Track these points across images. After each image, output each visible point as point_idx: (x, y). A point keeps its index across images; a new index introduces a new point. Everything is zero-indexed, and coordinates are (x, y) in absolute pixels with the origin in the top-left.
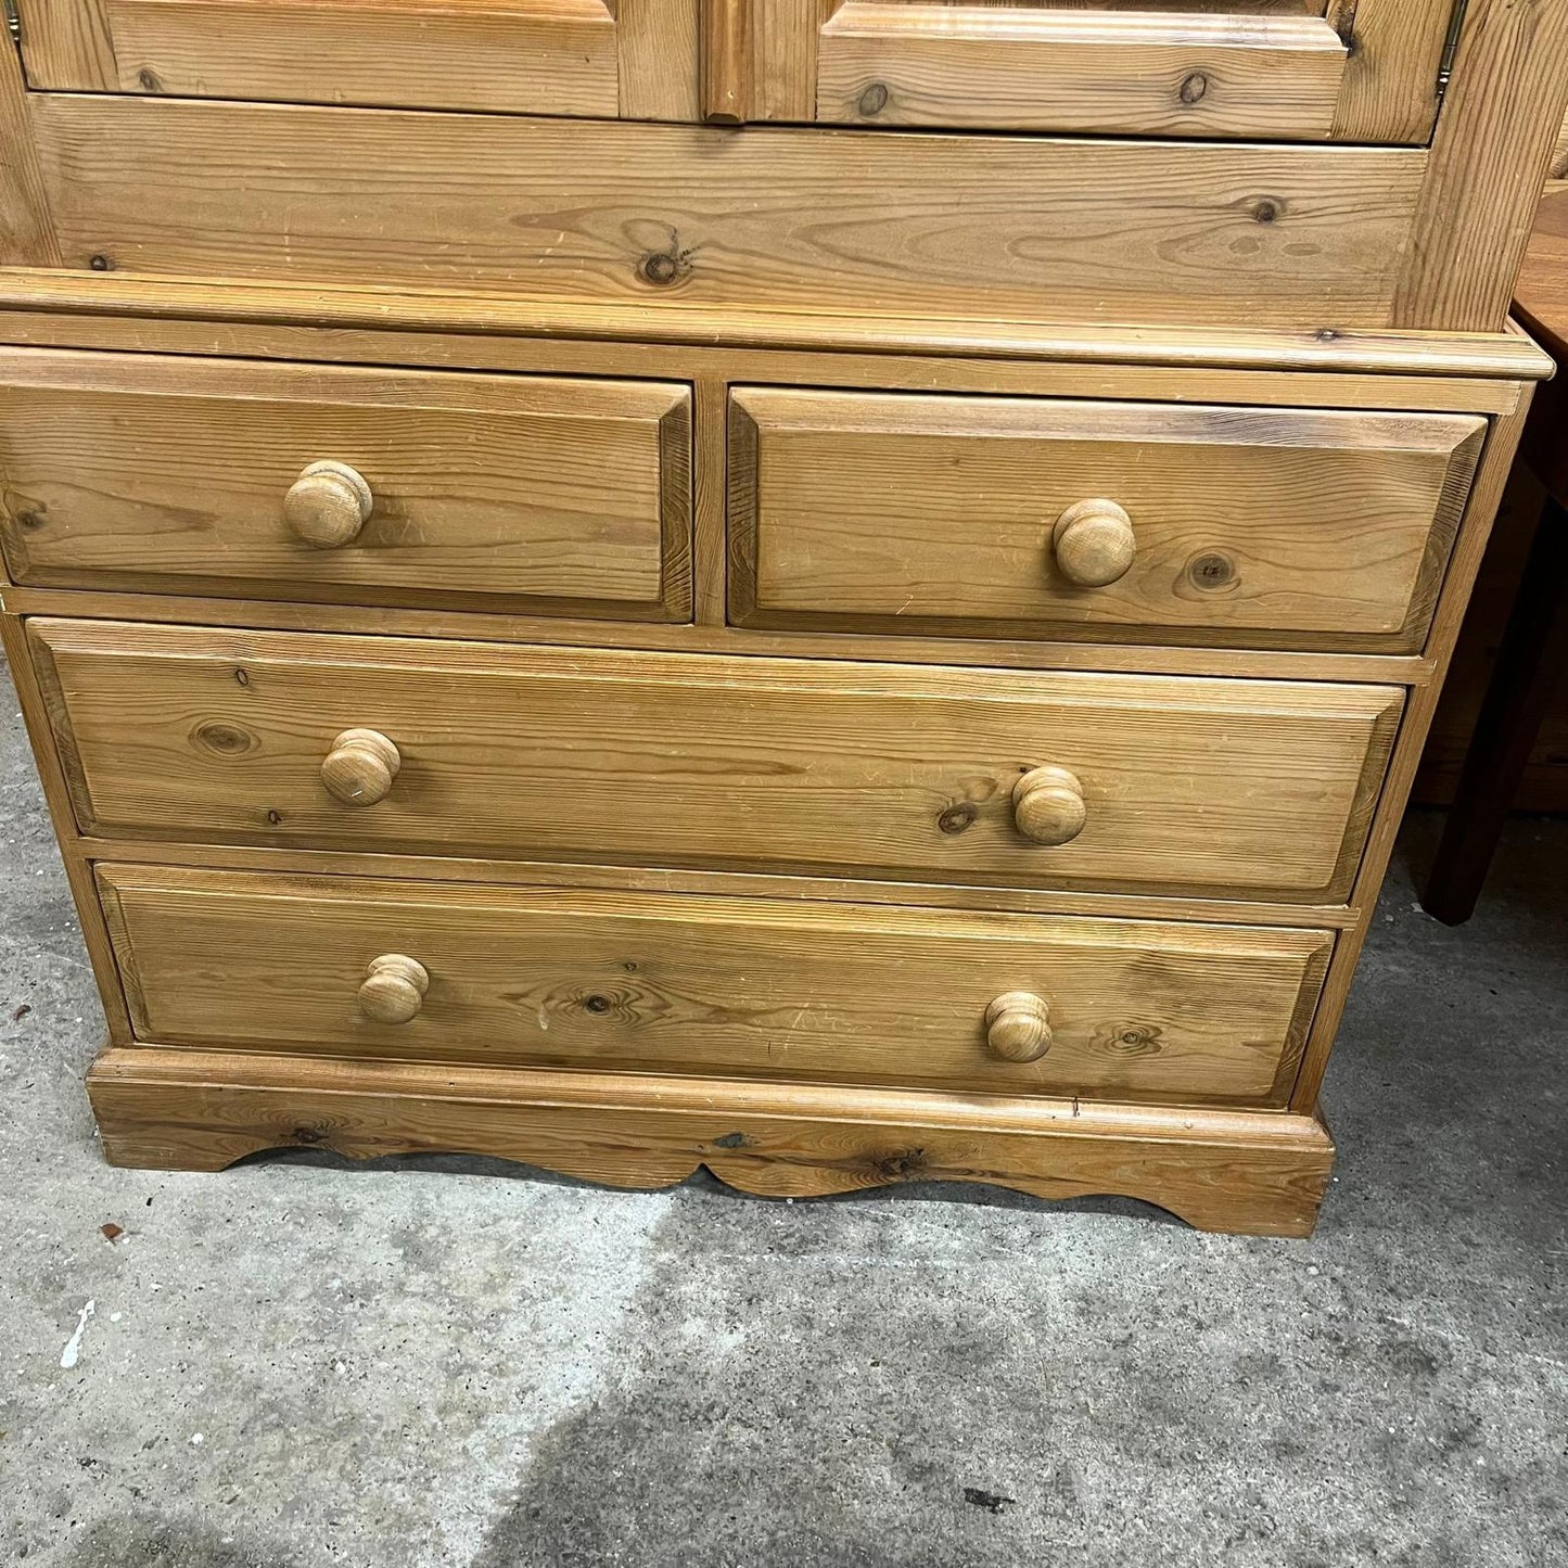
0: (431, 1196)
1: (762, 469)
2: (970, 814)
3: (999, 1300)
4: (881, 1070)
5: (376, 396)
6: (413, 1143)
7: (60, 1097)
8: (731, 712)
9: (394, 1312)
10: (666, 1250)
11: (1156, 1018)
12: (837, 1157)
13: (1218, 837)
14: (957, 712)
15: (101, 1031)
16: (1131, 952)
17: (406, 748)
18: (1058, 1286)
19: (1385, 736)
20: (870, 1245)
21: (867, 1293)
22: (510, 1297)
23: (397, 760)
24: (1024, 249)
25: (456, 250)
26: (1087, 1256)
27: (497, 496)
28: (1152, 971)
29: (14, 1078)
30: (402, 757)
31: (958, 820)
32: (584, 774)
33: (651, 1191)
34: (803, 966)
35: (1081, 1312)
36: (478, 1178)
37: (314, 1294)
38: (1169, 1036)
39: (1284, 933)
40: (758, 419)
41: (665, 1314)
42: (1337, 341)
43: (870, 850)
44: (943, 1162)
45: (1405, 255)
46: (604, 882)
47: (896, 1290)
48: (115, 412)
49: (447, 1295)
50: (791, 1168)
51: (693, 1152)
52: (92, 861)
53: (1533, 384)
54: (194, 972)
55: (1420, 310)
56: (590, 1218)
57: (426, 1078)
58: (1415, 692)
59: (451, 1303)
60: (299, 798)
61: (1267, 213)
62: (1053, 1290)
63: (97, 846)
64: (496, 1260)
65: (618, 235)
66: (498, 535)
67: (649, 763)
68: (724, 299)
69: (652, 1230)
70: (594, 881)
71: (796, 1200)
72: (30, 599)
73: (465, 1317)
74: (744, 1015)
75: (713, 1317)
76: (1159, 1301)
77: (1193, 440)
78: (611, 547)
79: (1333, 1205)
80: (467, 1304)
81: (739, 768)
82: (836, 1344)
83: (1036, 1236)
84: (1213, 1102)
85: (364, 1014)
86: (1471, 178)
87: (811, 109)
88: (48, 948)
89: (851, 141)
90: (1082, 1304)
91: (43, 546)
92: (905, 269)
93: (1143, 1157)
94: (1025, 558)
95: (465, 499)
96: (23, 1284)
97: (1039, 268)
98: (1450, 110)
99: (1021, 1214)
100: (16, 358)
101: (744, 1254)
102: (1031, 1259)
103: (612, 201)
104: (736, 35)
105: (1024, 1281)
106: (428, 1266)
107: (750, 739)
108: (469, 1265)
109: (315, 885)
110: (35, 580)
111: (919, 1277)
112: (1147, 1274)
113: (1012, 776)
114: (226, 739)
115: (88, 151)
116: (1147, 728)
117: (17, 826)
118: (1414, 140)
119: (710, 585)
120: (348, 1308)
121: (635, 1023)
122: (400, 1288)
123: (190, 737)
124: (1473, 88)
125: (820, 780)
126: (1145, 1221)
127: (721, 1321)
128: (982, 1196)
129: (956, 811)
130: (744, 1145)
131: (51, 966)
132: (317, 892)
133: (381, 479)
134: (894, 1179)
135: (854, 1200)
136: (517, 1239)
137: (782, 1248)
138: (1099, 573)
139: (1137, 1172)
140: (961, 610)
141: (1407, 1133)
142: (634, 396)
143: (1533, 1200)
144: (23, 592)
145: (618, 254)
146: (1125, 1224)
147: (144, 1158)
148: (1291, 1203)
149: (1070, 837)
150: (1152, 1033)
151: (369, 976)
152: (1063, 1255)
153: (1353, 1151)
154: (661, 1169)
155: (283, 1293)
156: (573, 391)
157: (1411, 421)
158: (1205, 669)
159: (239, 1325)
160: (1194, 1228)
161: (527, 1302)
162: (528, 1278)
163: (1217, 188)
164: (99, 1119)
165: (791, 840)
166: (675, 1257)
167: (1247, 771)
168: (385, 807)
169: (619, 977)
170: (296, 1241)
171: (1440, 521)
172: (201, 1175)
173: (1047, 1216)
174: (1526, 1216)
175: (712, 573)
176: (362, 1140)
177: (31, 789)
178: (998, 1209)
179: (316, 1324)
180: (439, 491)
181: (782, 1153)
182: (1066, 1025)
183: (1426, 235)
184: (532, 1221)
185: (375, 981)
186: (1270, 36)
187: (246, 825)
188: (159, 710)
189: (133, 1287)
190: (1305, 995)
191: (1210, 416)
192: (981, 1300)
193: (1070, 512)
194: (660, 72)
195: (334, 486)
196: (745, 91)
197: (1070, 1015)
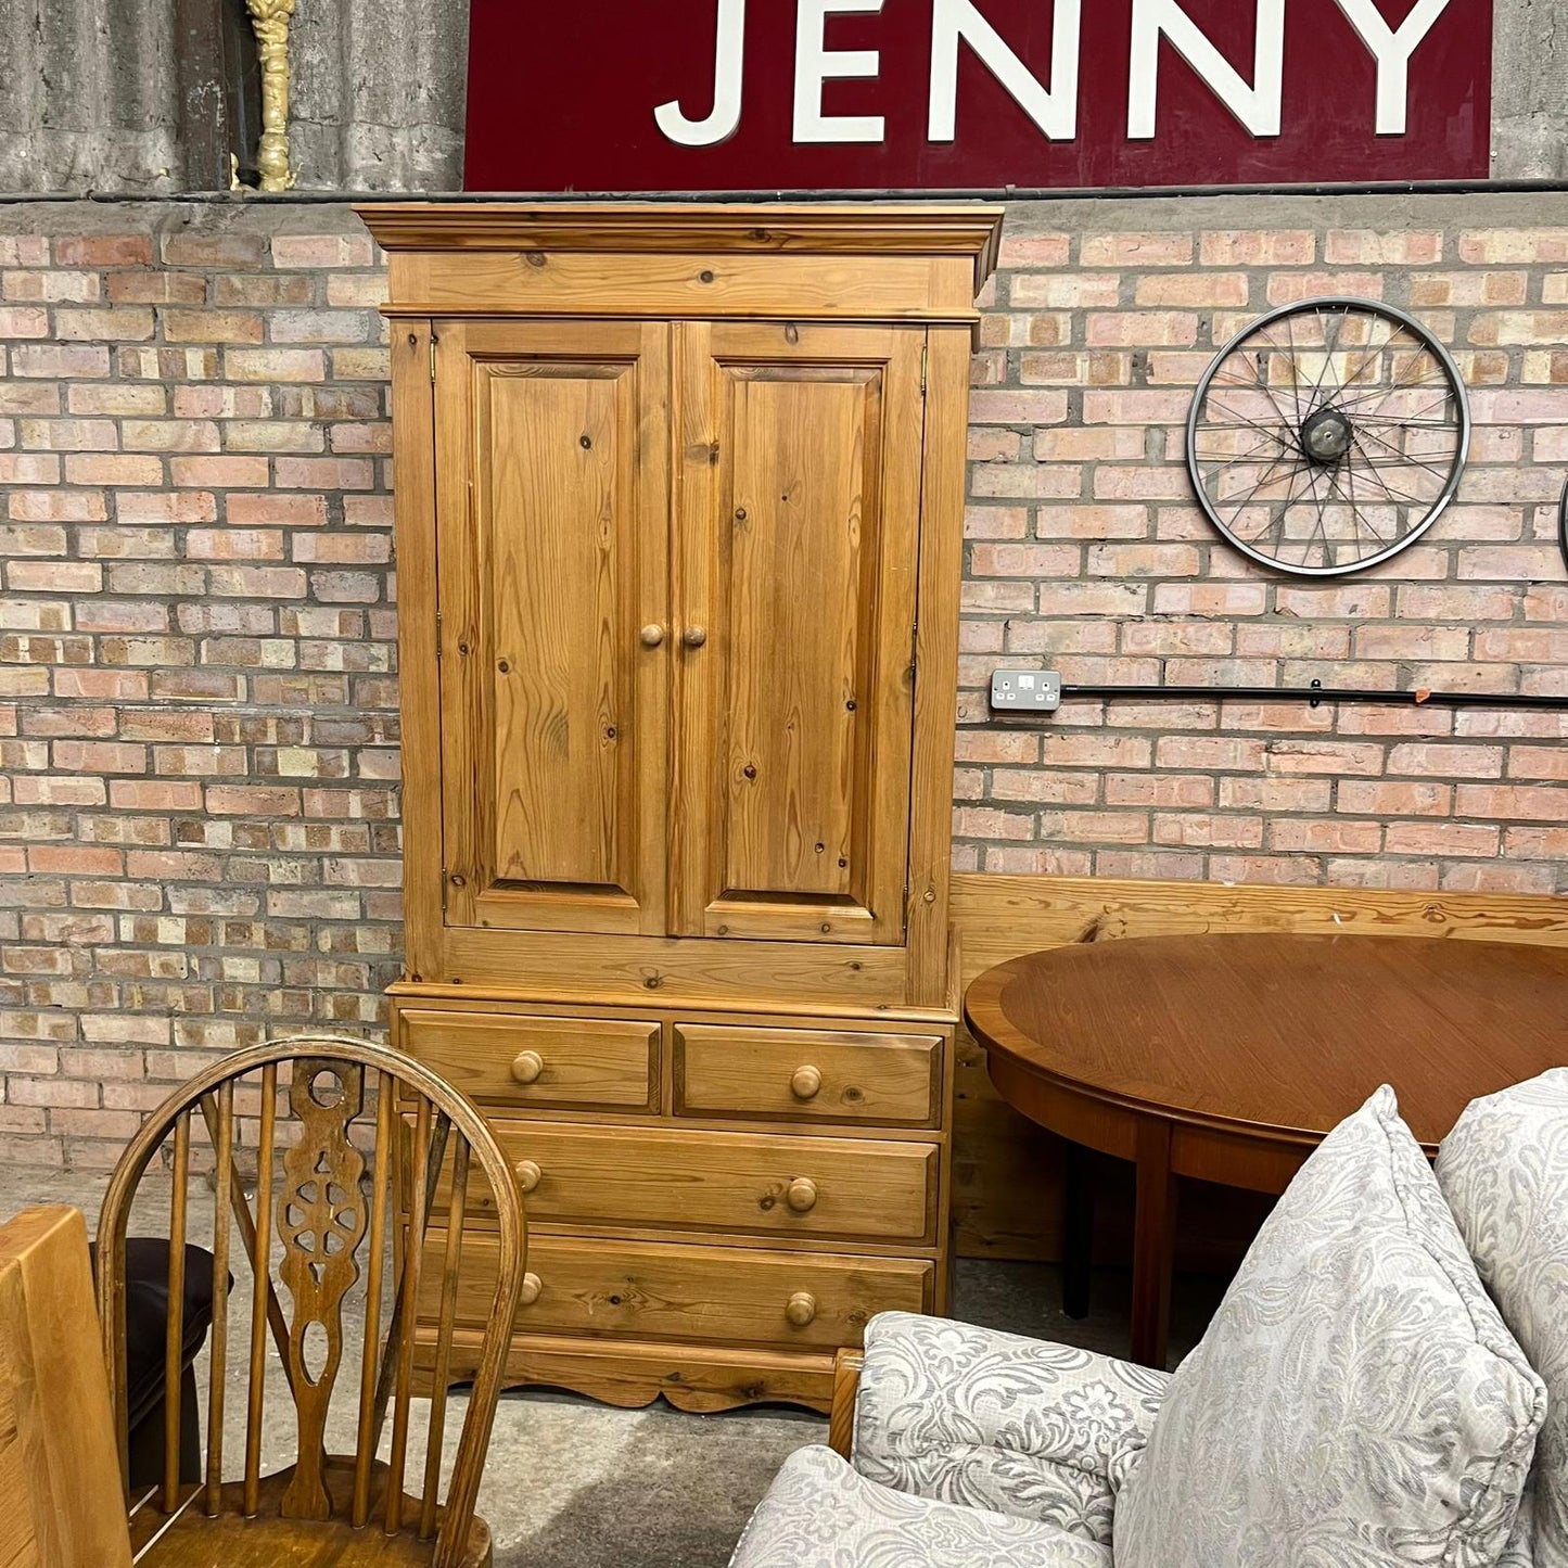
1: (686, 1054)
2: (773, 1201)
5: (549, 1027)
6: (527, 1379)
8: (674, 1153)
10: (641, 1432)
11: (863, 1307)
12: (724, 1387)
13: (874, 1212)
14: (764, 1153)
17: (543, 1169)
20: (738, 1433)
21: (733, 1449)
22: (566, 1445)
23: (539, 1175)
24: (778, 977)
25: (583, 977)
27: (591, 1064)
28: (857, 1281)
30: (542, 1173)
31: (768, 1203)
32: (617, 1182)
33: (636, 1409)
34: (705, 1278)
39: (911, 1261)
40: (684, 1035)
41: (637, 1453)
42: (886, 1010)
43: (733, 1219)
44: (774, 1389)
45: (906, 981)
47: (747, 1449)
48: (455, 1033)
49: (537, 1444)
50: (703, 1394)
51: (656, 1385)
53: (955, 1026)
55: (914, 999)
57: (536, 1342)
58: (941, 1146)
59: (539, 1446)
61: (857, 967)
64: (561, 1433)
65: (638, 972)
66: (587, 1079)
67: (639, 1176)
69: (635, 1425)
71: (706, 1415)
73: (545, 1451)
74: (681, 1306)
75: (659, 1455)
77: (839, 1044)
78: (629, 1084)
80: (546, 1447)
82: (714, 1466)
86: (921, 957)
87: (703, 933)
89: (716, 943)
94: (785, 1089)
95: (577, 1065)
98: (910, 935)
101: (677, 1434)
103: (636, 961)
104: (677, 912)
108: (549, 1434)
111: (759, 1444)
113: (788, 1182)
115: (461, 945)
116: (840, 1160)
118: (900, 945)
119: (667, 1099)
121: (632, 1311)
124: (916, 929)
125: (711, 1185)
127: (663, 1456)
129: (767, 1199)
130: (679, 1380)
133: (547, 1057)
134: (751, 1401)
136: (571, 1426)
137: (696, 1433)
138: (809, 1093)
140: (762, 1109)
142: (640, 1027)
145: (639, 978)
149: (810, 1210)
150: (862, 1316)
154: (642, 1396)
156: (619, 1025)
158: (858, 1135)
161: (574, 1447)
162: (575, 1439)
163: (839, 959)
165: (700, 1214)
166: (644, 1434)
167: (881, 1180)
168: (533, 1197)
169: (625, 1285)
175: (668, 1094)
180: (568, 1062)
181: (698, 1385)
182: (822, 1309)
183: (911, 975)
186: (848, 913)
187: (472, 1207)
190: (926, 1293)
191: (844, 1035)
193: (797, 1070)
194: (653, 921)
195: (530, 1060)
196: (681, 927)
197: (825, 1305)
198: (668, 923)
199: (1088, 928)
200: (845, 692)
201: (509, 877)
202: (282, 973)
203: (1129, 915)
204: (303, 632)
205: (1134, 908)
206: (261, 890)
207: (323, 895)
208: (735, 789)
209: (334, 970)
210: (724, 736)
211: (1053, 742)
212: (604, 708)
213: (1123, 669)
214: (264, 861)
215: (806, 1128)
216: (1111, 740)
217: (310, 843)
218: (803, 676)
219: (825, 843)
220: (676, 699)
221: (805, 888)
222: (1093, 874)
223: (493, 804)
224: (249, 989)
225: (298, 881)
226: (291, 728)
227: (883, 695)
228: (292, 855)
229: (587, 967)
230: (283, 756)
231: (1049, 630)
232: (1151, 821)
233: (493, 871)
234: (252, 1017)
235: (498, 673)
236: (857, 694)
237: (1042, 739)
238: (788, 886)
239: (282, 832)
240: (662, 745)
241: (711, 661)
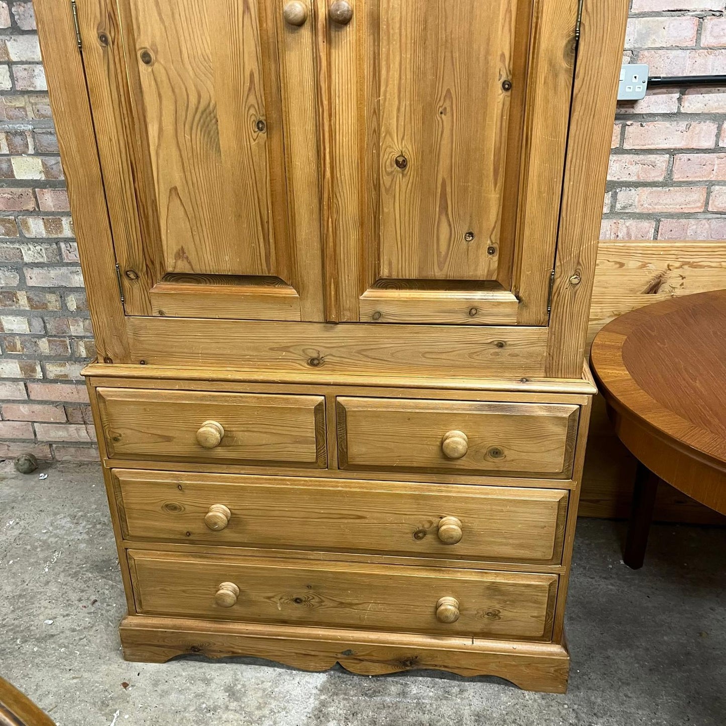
0: (239, 673)
1: (348, 422)
2: (425, 533)
3: (445, 715)
4: (400, 626)
5: (227, 401)
6: (233, 652)
7: (108, 635)
8: (341, 498)
9: (224, 717)
10: (324, 695)
11: (498, 606)
12: (386, 659)
13: (511, 541)
14: (417, 498)
15: (122, 610)
16: (487, 582)
17: (232, 510)
18: (469, 711)
19: (563, 506)
20: (399, 694)
21: (397, 712)
22: (266, 712)
23: (229, 515)
24: (428, 355)
25: (253, 357)
26: (480, 699)
27: (264, 430)
28: (494, 589)
29: (91, 627)
30: (232, 514)
31: (421, 535)
32: (292, 519)
33: (319, 672)
34: (370, 586)
35: (476, 721)
36: (257, 667)
37: (196, 709)
38: (503, 613)
39: (540, 575)
40: (345, 407)
41: (322, 719)
42: (527, 382)
43: (391, 545)
44: (425, 661)
45: (546, 357)
46: (300, 556)
47: (408, 711)
48: (145, 407)
49: (244, 710)
50: (370, 663)
51: (334, 657)
52: (126, 549)
53: (591, 396)
54: (158, 588)
55: (554, 372)
56: (297, 682)
57: (238, 628)
58: (571, 491)
59: (245, 713)
60: (196, 527)
61: (501, 345)
62: (466, 712)
63: (128, 543)
64: (262, 697)
65: (301, 353)
66: (264, 442)
67: (314, 515)
68: (335, 370)
69: (319, 687)
70: (297, 556)
71: (373, 676)
72: (114, 463)
73: (250, 719)
74: (350, 605)
75: (339, 720)
76: (506, 717)
77: (484, 413)
78: (300, 446)
79: (576, 681)
80: (250, 714)
81: (344, 517)
83: (462, 691)
84: (523, 639)
85: (217, 603)
86: (563, 335)
87: (358, 318)
88: (103, 577)
89: (371, 326)
90: (477, 718)
91: (119, 447)
92: (390, 361)
93: (499, 660)
94: (434, 449)
95: (253, 431)
96: (94, 704)
97: (431, 361)
98: (553, 316)
99: (457, 682)
100: (116, 391)
101: (352, 696)
102: (459, 700)
103: (299, 343)
104: (334, 301)
105: (455, 708)
106: (237, 699)
107: (347, 507)
108: (252, 699)
109: (201, 557)
110: (116, 457)
111: (417, 706)
112: (502, 707)
113: (438, 520)
114: (174, 508)
115: (142, 332)
116: (482, 504)
117: (93, 530)
118: (543, 325)
119: (333, 457)
120: (208, 715)
121: (311, 608)
122: (227, 708)
123: (162, 507)
124: (559, 310)
125: (372, 521)
126: (503, 686)
127: (342, 722)
128: (442, 675)
129: (420, 532)
130: (352, 654)
131: (105, 584)
132: (202, 560)
133: (227, 426)
134: (408, 668)
135: (395, 676)
136: (270, 690)
137: (366, 695)
138: (456, 455)
139: (497, 666)
140: (415, 465)
141: (608, 653)
142: (307, 400)
143: (654, 680)
144: (111, 461)
145: (302, 358)
146: (496, 687)
147: (137, 657)
148: (557, 680)
149: (457, 542)
150: (497, 612)
151: (219, 590)
152: (471, 698)
153: (586, 660)
154: (323, 664)
155: (185, 709)
156: (287, 399)
157: (554, 407)
158: (499, 484)
159: (169, 720)
160: (522, 689)
161: (272, 714)
162: (273, 704)
163: (485, 338)
164: (122, 642)
165: (363, 541)
166: (327, 697)
167: (517, 519)
168: (226, 531)
169: (305, 591)
170: (190, 690)
171: (569, 437)
172: (157, 664)
173: (467, 684)
174: (650, 686)
175: (333, 453)
176: (214, 651)
177: (98, 515)
178: (448, 681)
179: (196, 721)
180: (245, 429)
181: (367, 658)
182: (466, 609)
183: (552, 351)
184: (276, 683)
185: (221, 592)
186: (494, 297)
187: (178, 537)
188: (153, 498)
189: (133, 706)
190: (550, 598)
191: (489, 405)
192: (439, 716)
193: (447, 434)
194: (313, 308)
195: (211, 428)
196: (338, 314)
197: (466, 605)
198: (326, 310)
199: (653, 282)
200: (500, 70)
201: (177, 271)
202: (45, 327)
203: (687, 271)
204: (14, 58)
205: (693, 265)
206: (19, 267)
207: (64, 270)
208: (386, 180)
209: (81, 324)
210: (374, 124)
211: (633, 129)
212: (252, 100)
213: (700, 60)
214: (16, 246)
215: (452, 478)
216: (683, 125)
217: (48, 232)
218: (456, 55)
219: (475, 232)
220: (324, 86)
221: (453, 274)
222: (655, 238)
223: (154, 202)
224: (23, 338)
225: (45, 260)
226: (18, 140)
227: (542, 70)
228: (36, 241)
229: (256, 349)
230: (16, 162)
231: (639, 27)
232: (709, 193)
233: (162, 265)
234: (29, 357)
235: (142, 66)
236: (512, 73)
237: (624, 126)
238: (438, 273)
239: (25, 223)
240: (311, 137)
241: (359, 41)
